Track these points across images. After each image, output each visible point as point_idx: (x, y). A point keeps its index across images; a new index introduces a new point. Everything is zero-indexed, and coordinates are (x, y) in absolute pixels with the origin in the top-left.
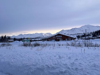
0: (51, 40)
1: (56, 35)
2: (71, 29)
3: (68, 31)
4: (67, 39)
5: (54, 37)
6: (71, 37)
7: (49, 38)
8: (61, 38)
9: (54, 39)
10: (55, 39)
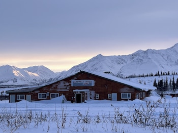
0: (49, 98)
1: (72, 77)
2: (134, 55)
3: (120, 60)
4: (114, 95)
5: (62, 83)
6: (130, 87)
7: (41, 89)
8: (91, 88)
9: (61, 93)
10: (64, 93)
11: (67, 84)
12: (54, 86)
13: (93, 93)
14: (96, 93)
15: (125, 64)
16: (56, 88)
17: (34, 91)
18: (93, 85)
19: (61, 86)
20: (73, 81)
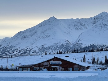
0: (39, 70)
1: (51, 60)
5: (46, 62)
7: (35, 65)
8: (60, 65)
9: (45, 67)
10: (47, 68)
11: (48, 63)
12: (42, 64)
13: (61, 67)
14: (62, 67)
15: (84, 30)
16: (43, 65)
17: (31, 66)
18: (61, 64)
19: (45, 64)
20: (51, 62)
